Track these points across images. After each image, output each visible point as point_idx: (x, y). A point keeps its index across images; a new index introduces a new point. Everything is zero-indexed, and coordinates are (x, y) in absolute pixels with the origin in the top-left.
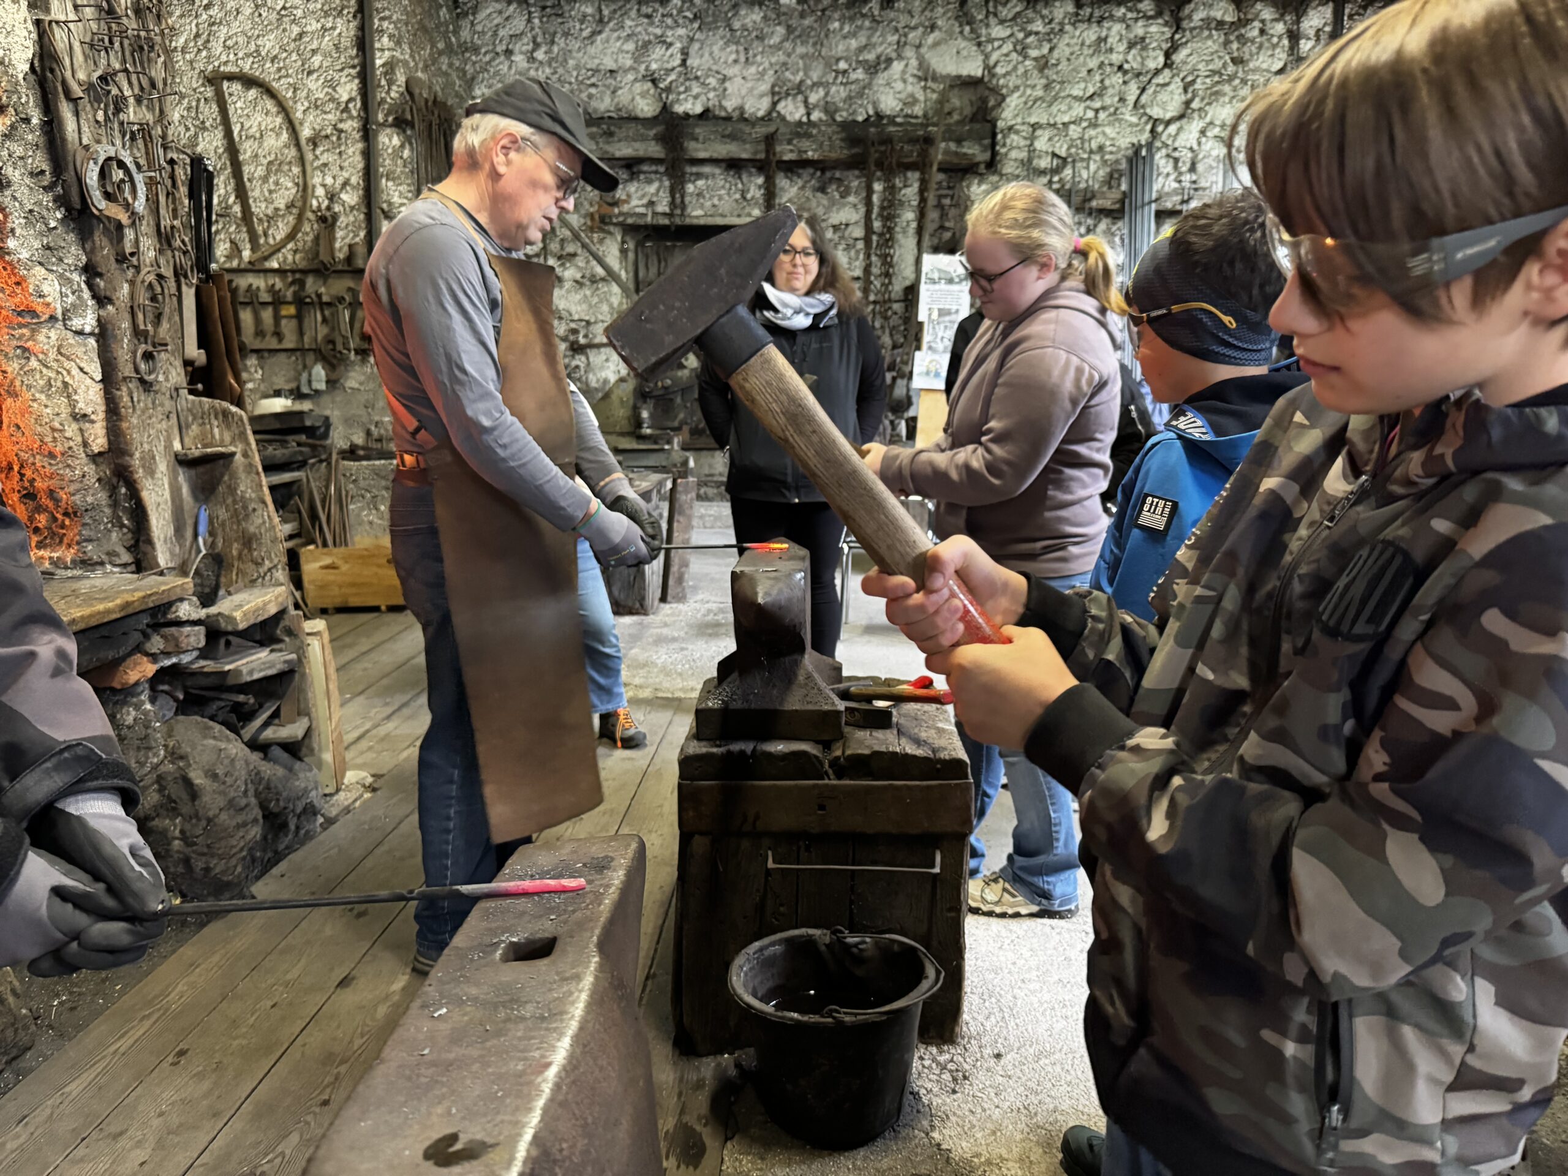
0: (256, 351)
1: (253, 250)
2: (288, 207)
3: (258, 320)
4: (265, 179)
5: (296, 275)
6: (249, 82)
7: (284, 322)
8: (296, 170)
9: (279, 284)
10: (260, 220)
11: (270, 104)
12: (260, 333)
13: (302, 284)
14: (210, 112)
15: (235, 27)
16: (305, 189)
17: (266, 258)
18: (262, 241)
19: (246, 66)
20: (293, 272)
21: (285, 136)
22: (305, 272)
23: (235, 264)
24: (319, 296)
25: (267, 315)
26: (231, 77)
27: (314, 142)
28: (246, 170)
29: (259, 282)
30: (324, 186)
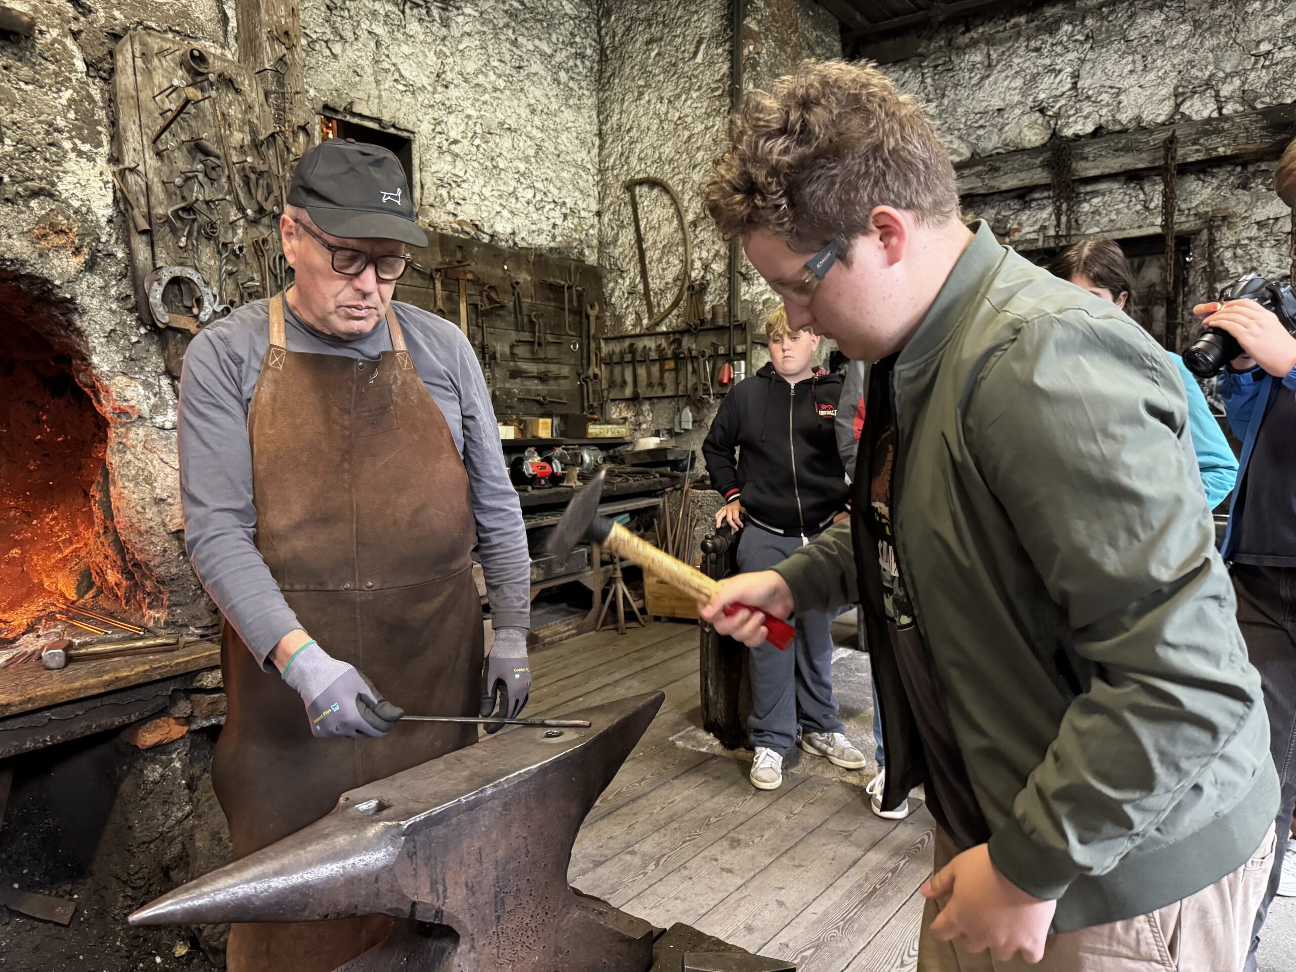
0: (649, 399)
1: (650, 318)
2: (675, 281)
3: (649, 374)
4: (660, 260)
5: (675, 336)
6: (652, 183)
7: (666, 375)
8: (681, 249)
9: (664, 344)
10: (656, 293)
11: (666, 199)
12: (650, 385)
13: (678, 342)
14: (627, 212)
15: (647, 141)
16: (687, 264)
17: (657, 324)
18: (656, 311)
19: (651, 172)
20: (674, 333)
21: (675, 222)
22: (682, 333)
23: (638, 330)
24: (690, 351)
25: (655, 369)
26: (641, 183)
27: (694, 224)
28: (648, 254)
29: (650, 343)
30: (700, 259)
